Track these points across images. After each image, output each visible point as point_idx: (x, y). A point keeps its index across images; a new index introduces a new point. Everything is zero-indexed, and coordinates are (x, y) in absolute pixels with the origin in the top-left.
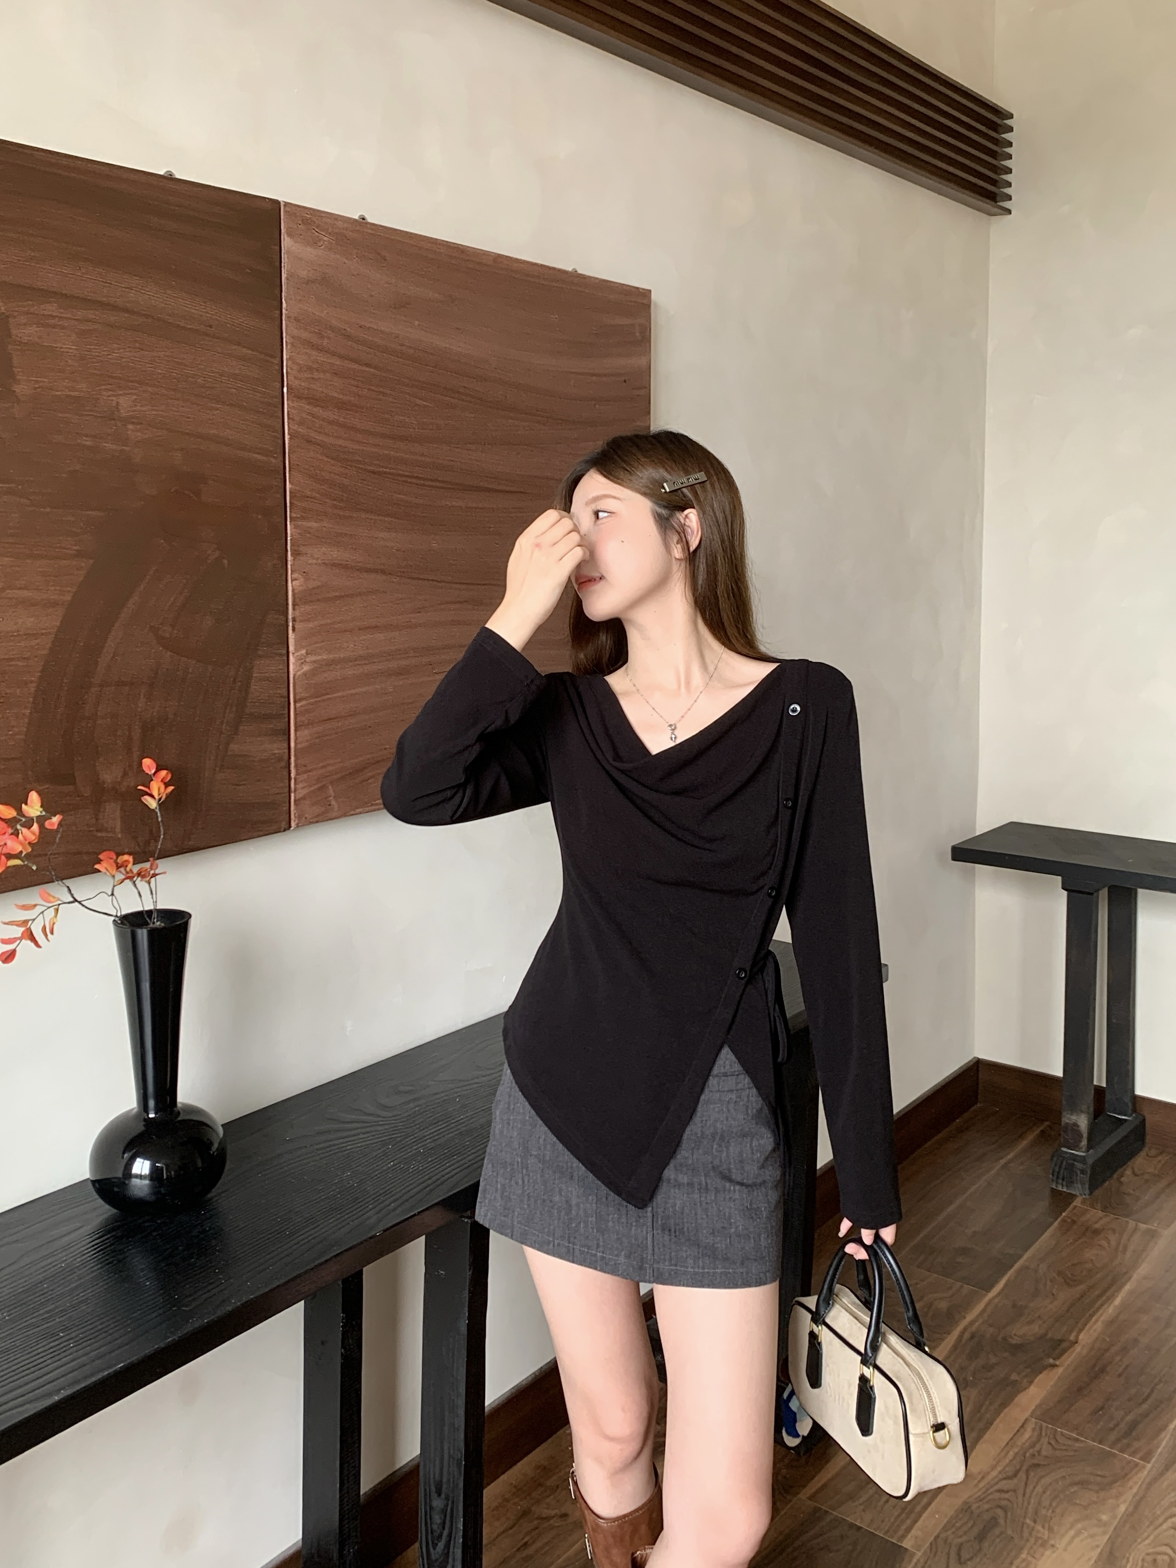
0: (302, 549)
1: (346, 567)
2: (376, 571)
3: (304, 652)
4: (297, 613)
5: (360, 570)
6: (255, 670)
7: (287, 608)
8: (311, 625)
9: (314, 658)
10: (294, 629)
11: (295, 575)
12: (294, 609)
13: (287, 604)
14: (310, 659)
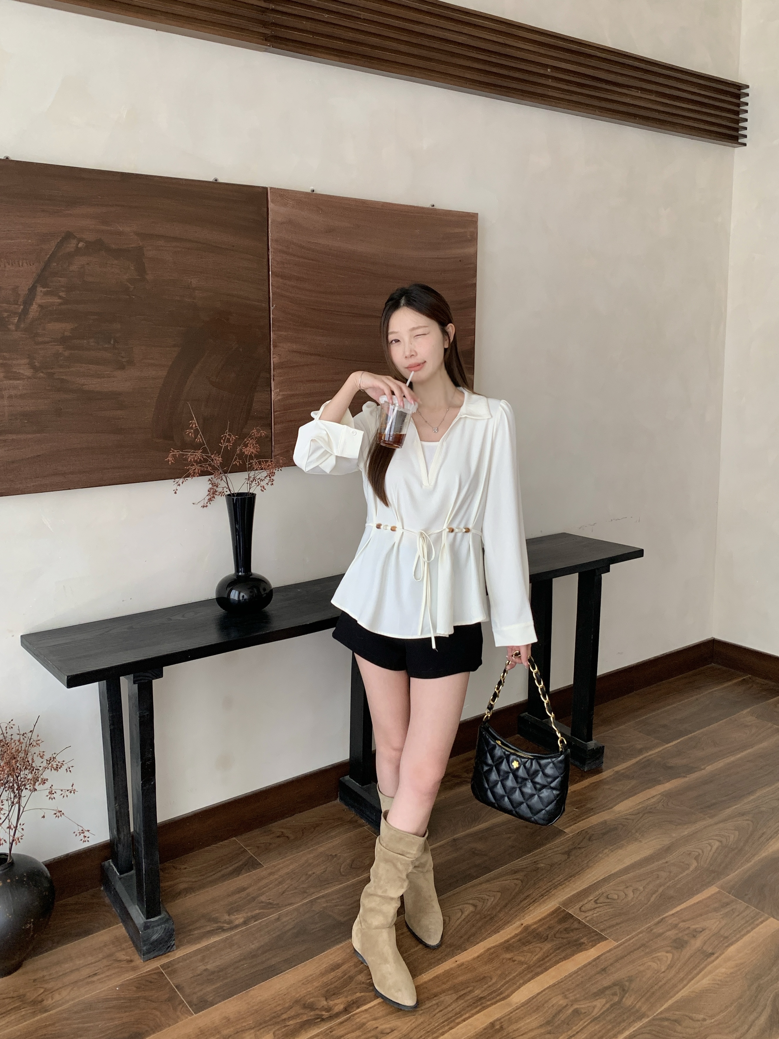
0: (278, 344)
1: (300, 353)
2: (315, 355)
3: (278, 390)
4: (275, 373)
5: (307, 354)
6: (255, 397)
7: (271, 370)
8: (282, 378)
9: (283, 393)
10: (273, 380)
11: (274, 356)
12: (274, 371)
13: (271, 369)
14: (281, 393)
